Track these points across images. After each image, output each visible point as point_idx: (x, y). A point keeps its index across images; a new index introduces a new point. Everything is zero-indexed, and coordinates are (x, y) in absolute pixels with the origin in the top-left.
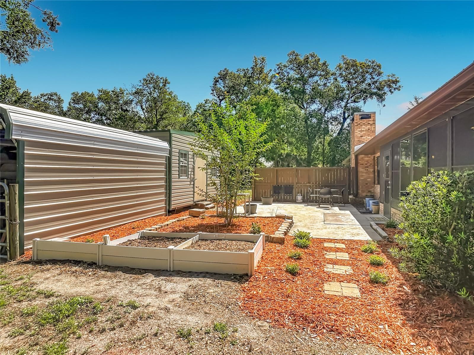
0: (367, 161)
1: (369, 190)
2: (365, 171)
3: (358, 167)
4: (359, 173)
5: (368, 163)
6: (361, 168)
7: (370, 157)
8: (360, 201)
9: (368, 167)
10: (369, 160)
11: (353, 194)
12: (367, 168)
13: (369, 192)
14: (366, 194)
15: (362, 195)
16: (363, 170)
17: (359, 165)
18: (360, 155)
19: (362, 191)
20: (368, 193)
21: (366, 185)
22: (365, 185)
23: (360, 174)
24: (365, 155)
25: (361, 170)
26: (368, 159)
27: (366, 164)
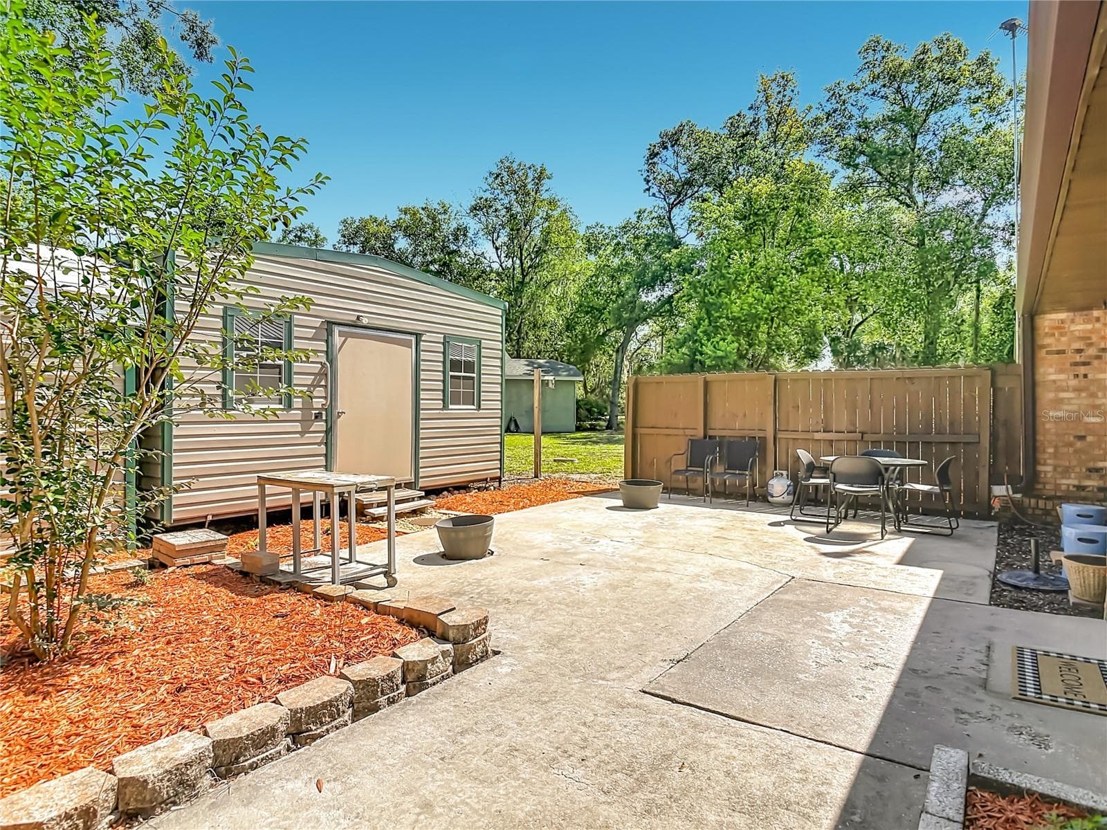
0: (1085, 338)
1: (1091, 465)
2: (1073, 383)
3: (1038, 363)
4: (1039, 390)
5: (1091, 345)
6: (1051, 370)
7: (1098, 320)
8: (1047, 512)
9: (1084, 364)
10: (1091, 331)
11: (1013, 481)
12: (1082, 370)
13: (1094, 475)
14: (1076, 482)
15: (1057, 486)
16: (1063, 376)
17: (1042, 354)
18: (1044, 313)
19: (1055, 468)
20: (1089, 478)
21: (1079, 444)
22: (1071, 445)
23: (1046, 396)
24: (1069, 310)
25: (1053, 377)
26: (1089, 327)
27: (1079, 351)
